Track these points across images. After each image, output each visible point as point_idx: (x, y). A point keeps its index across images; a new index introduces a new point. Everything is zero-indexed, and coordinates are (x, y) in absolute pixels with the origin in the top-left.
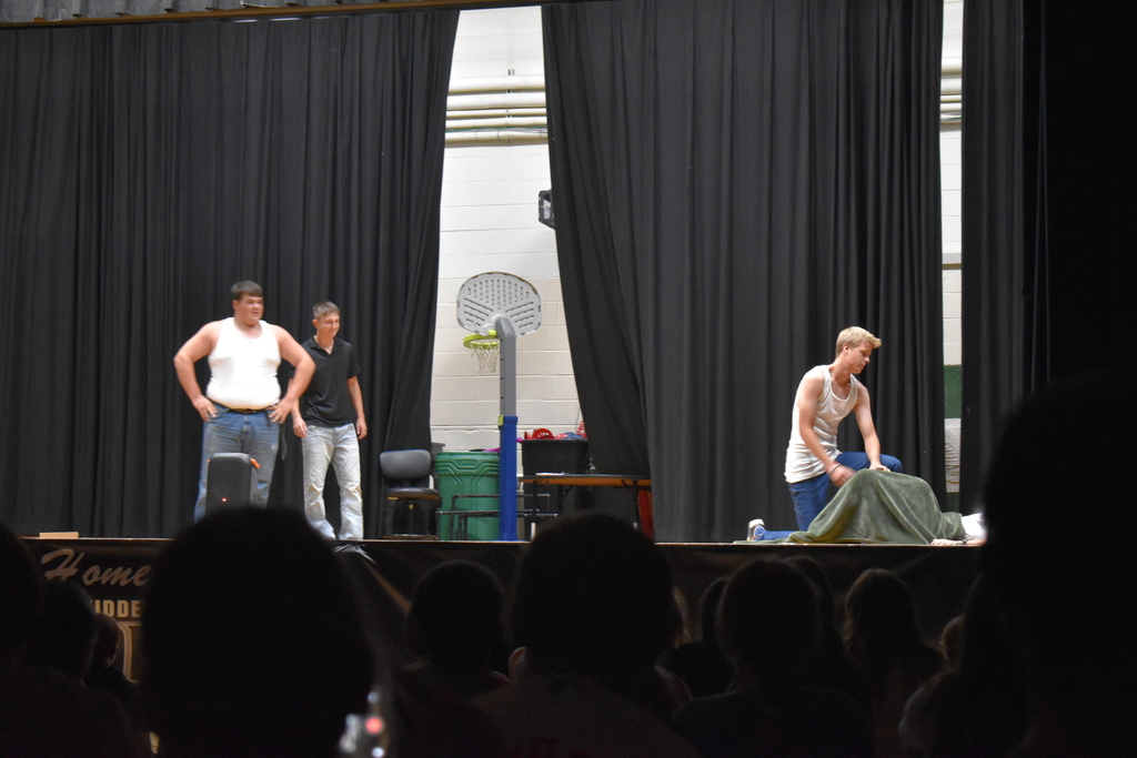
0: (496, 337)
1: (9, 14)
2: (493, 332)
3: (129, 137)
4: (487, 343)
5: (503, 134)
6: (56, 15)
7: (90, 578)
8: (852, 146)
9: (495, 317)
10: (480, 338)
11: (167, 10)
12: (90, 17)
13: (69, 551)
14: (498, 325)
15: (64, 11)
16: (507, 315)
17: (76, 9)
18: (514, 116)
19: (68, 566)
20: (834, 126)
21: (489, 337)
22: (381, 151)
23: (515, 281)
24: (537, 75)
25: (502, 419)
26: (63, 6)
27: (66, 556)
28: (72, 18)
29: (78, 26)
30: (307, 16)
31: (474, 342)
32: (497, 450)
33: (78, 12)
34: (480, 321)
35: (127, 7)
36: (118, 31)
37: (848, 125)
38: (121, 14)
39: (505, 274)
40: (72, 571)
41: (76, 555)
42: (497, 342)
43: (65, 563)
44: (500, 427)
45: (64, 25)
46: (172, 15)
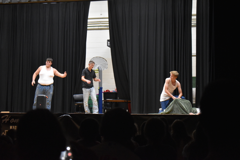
3: (20, 29)
6: (5, 2)
7: (12, 121)
8: (173, 30)
9: (98, 66)
11: (28, 1)
12: (12, 2)
13: (7, 116)
14: (98, 68)
15: (6, 1)
16: (100, 66)
18: (102, 24)
19: (7, 119)
20: (169, 26)
22: (74, 31)
23: (102, 59)
24: (107, 15)
25: (99, 88)
27: (7, 117)
28: (8, 3)
29: (10, 4)
30: (58, 2)
32: (98, 94)
33: (9, 1)
36: (18, 5)
37: (172, 26)
38: (19, 2)
39: (100, 57)
40: (8, 120)
41: (9, 116)
42: (98, 71)
43: (6, 118)
44: (99, 90)
45: (7, 4)
46: (29, 2)
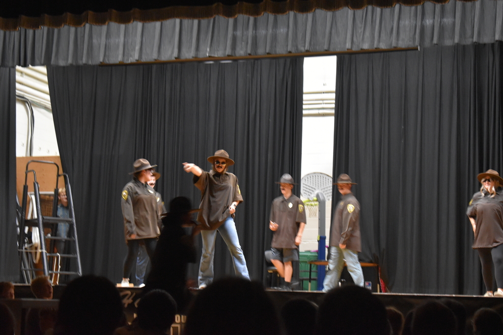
0: (317, 201)
1: (108, 60)
2: (315, 199)
3: (158, 113)
4: (313, 203)
5: (321, 112)
6: (128, 60)
8: (477, 116)
9: (316, 192)
10: (309, 201)
11: (176, 58)
12: (142, 61)
13: (129, 292)
14: (318, 196)
15: (132, 59)
16: (322, 192)
17: (136, 57)
18: (326, 104)
19: (128, 299)
20: (469, 112)
21: (314, 201)
22: (269, 118)
23: (325, 176)
24: (333, 87)
25: (319, 238)
26: (131, 56)
27: (127, 295)
28: (135, 61)
29: (137, 65)
30: (235, 60)
31: (307, 203)
32: (317, 251)
33: (137, 59)
34: (310, 194)
35: (158, 56)
36: (154, 67)
37: (475, 107)
38: (156, 60)
39: (321, 173)
40: (130, 301)
41: (132, 294)
42: (317, 203)
43: (127, 297)
44: (318, 241)
45: (132, 64)
46: (178, 60)
